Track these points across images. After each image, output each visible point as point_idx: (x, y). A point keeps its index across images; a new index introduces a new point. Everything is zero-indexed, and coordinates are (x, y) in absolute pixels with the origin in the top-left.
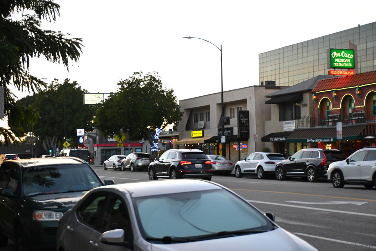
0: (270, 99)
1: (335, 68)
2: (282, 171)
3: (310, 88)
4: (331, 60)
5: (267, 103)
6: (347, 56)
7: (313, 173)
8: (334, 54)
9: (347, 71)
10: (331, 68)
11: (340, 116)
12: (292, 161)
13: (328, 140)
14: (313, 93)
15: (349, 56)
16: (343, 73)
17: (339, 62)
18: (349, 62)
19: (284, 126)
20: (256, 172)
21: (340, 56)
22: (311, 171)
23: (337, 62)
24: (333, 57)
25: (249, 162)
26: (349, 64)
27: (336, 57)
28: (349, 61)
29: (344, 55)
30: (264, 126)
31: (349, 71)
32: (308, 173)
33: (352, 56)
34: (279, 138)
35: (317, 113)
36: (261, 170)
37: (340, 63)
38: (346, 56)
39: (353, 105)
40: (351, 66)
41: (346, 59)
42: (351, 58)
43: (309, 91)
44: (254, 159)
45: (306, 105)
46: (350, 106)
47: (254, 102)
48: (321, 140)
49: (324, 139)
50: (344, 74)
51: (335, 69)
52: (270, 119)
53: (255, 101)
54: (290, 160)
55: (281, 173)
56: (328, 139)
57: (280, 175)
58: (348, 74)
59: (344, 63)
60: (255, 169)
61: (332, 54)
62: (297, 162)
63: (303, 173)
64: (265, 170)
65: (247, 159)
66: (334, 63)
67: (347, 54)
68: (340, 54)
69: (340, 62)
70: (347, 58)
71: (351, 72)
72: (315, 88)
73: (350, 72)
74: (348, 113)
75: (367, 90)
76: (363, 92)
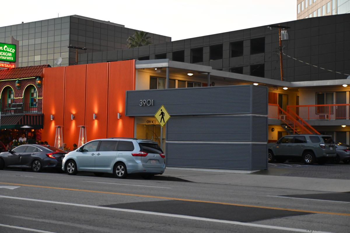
6: (9, 50)
9: (8, 64)
15: (11, 50)
16: (5, 65)
21: (2, 49)
26: (11, 57)
28: (10, 55)
29: (6, 48)
31: (10, 64)
33: (14, 50)
37: (2, 56)
39: (12, 96)
40: (12, 59)
41: (8, 53)
42: (13, 52)
46: (10, 97)
58: (9, 67)
67: (9, 48)
70: (10, 52)
71: (12, 65)
74: (7, 104)
75: (26, 83)
76: (23, 84)
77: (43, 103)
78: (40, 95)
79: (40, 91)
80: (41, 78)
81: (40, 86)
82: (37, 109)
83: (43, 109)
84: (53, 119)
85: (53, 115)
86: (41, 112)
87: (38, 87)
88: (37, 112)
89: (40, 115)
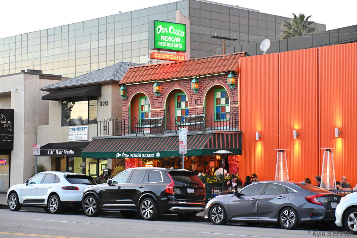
0: (48, 93)
1: (159, 49)
2: (94, 202)
3: (114, 79)
4: (155, 37)
5: (44, 98)
6: (177, 33)
7: (152, 206)
8: (159, 29)
9: (175, 55)
10: (155, 49)
11: (164, 120)
12: (112, 186)
13: (152, 155)
14: (120, 85)
15: (180, 34)
16: (170, 57)
17: (166, 40)
18: (179, 42)
19: (70, 133)
20: (46, 203)
21: (167, 32)
22: (147, 202)
23: (163, 40)
24: (158, 33)
25: (33, 187)
26: (179, 44)
27: (161, 34)
28: (178, 40)
29: (172, 30)
30: (36, 133)
31: (179, 55)
32: (143, 206)
33: (184, 33)
34: (63, 151)
35: (126, 116)
36: (55, 200)
37: (167, 42)
38: (175, 33)
39: (183, 104)
40: (181, 47)
41: (176, 38)
42: (182, 36)
43: (114, 83)
44: (42, 182)
45: (107, 103)
46: (179, 106)
47: (23, 97)
48: (139, 155)
49: (145, 153)
50: (172, 59)
51: (160, 51)
52: (47, 123)
53: (24, 95)
54: (110, 185)
55: (94, 205)
56: (152, 153)
57: (91, 208)
58: (177, 59)
59: (171, 42)
60: (46, 197)
61: (157, 28)
62: (122, 188)
63: (134, 205)
64: (62, 200)
65: (30, 182)
66: (159, 42)
67: (176, 30)
68: (168, 30)
69: (168, 40)
70: (177, 36)
71: (181, 56)
72: (124, 78)
73: (179, 57)
74: (175, 116)
75: (209, 82)
76: (202, 85)
77: (239, 114)
78: (234, 101)
79: (234, 95)
80: (235, 74)
81: (234, 87)
82: (228, 123)
83: (239, 123)
84: (260, 138)
85: (259, 133)
86: (237, 129)
87: (231, 89)
88: (228, 127)
89: (235, 133)
